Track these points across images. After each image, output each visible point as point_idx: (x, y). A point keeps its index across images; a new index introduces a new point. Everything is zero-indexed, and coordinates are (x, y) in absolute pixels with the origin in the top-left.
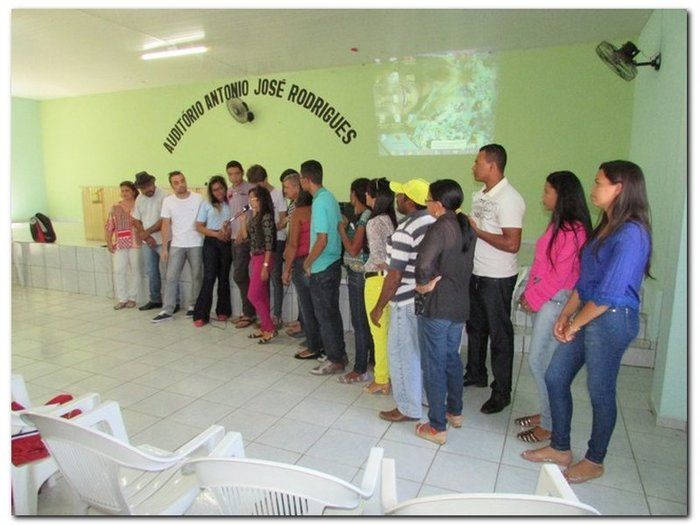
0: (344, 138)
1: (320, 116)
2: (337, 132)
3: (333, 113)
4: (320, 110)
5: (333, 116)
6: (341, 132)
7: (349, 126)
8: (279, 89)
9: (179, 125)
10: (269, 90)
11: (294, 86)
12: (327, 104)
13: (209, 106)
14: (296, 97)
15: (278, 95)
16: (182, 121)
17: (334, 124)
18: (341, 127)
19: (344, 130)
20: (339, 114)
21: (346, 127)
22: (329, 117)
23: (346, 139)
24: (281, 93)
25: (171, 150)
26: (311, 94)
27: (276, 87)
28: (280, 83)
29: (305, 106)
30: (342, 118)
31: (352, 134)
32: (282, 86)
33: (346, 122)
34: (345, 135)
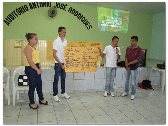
0: (88, 28)
1: (80, 19)
2: (85, 25)
3: (84, 19)
4: (80, 17)
5: (84, 20)
6: (87, 25)
7: (90, 24)
8: (65, 7)
9: (13, 13)
10: (60, 7)
11: (70, 8)
12: (83, 16)
13: (31, 8)
14: (71, 11)
15: (64, 9)
16: (15, 12)
17: (85, 23)
18: (87, 24)
19: (88, 25)
20: (86, 20)
21: (88, 24)
22: (83, 20)
23: (89, 28)
24: (65, 9)
25: (8, 24)
26: (77, 11)
27: (63, 7)
28: (65, 5)
29: (75, 15)
30: (88, 21)
31: (90, 27)
32: (66, 7)
33: (89, 23)
34: (88, 26)
